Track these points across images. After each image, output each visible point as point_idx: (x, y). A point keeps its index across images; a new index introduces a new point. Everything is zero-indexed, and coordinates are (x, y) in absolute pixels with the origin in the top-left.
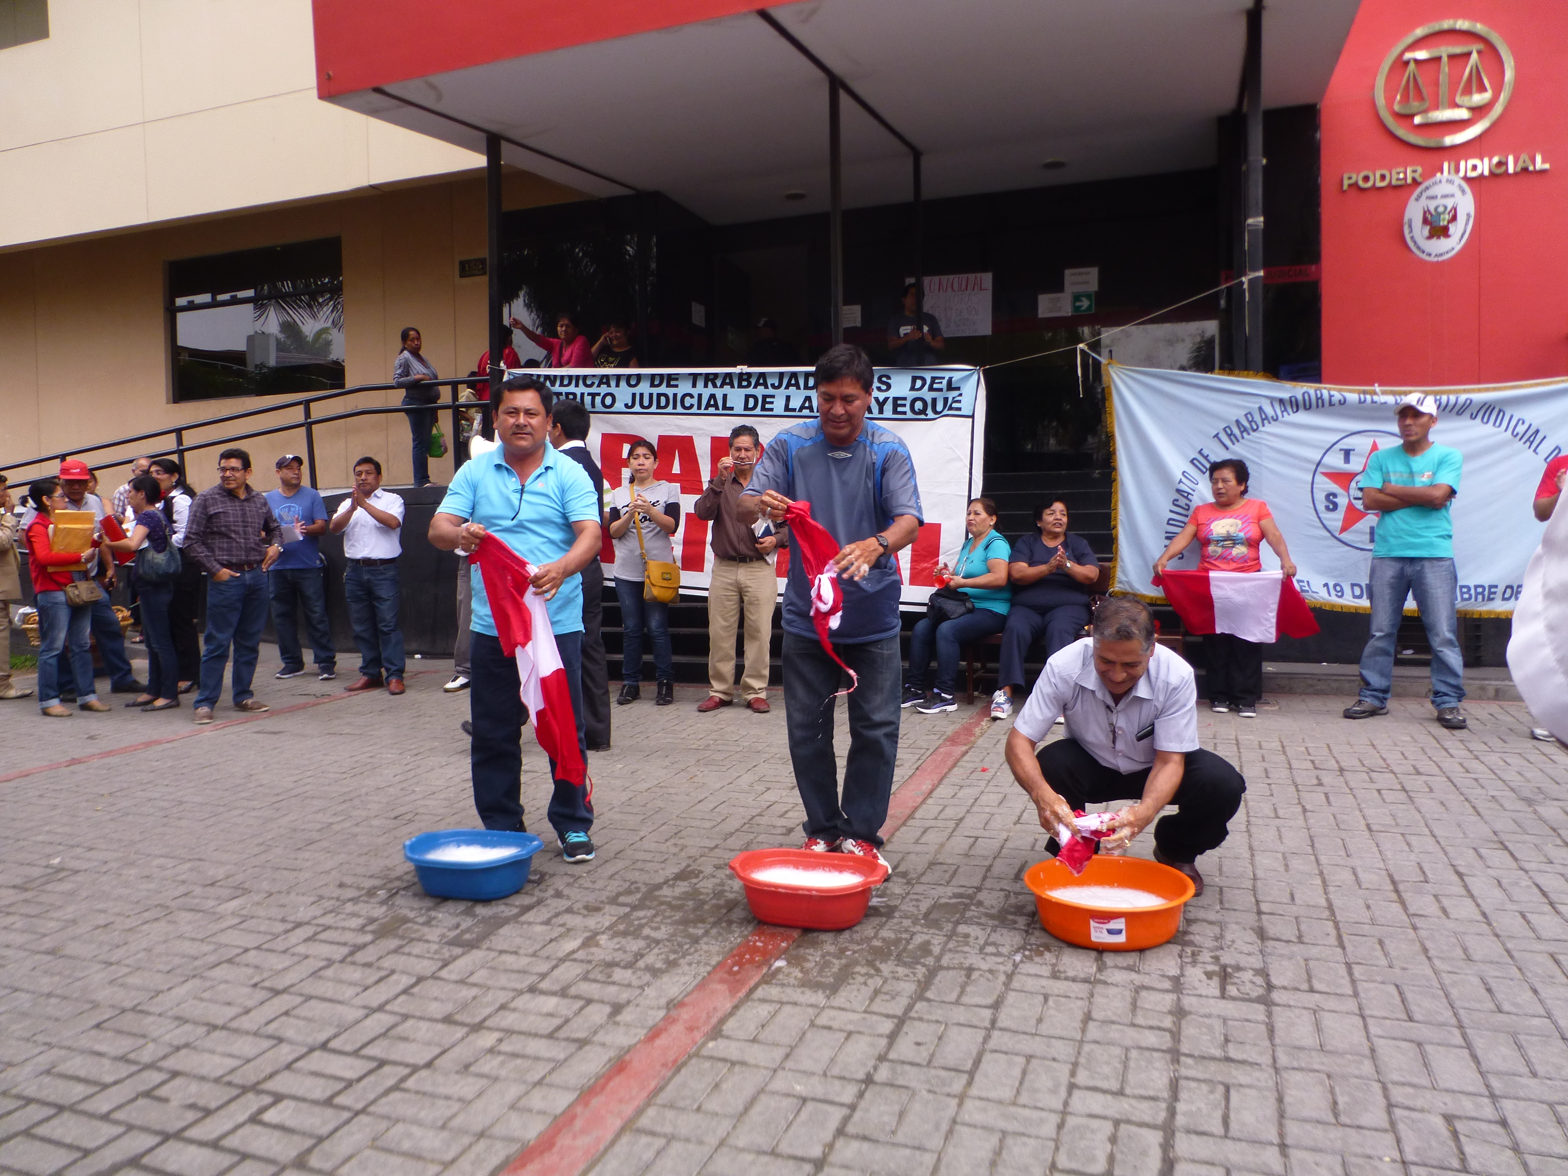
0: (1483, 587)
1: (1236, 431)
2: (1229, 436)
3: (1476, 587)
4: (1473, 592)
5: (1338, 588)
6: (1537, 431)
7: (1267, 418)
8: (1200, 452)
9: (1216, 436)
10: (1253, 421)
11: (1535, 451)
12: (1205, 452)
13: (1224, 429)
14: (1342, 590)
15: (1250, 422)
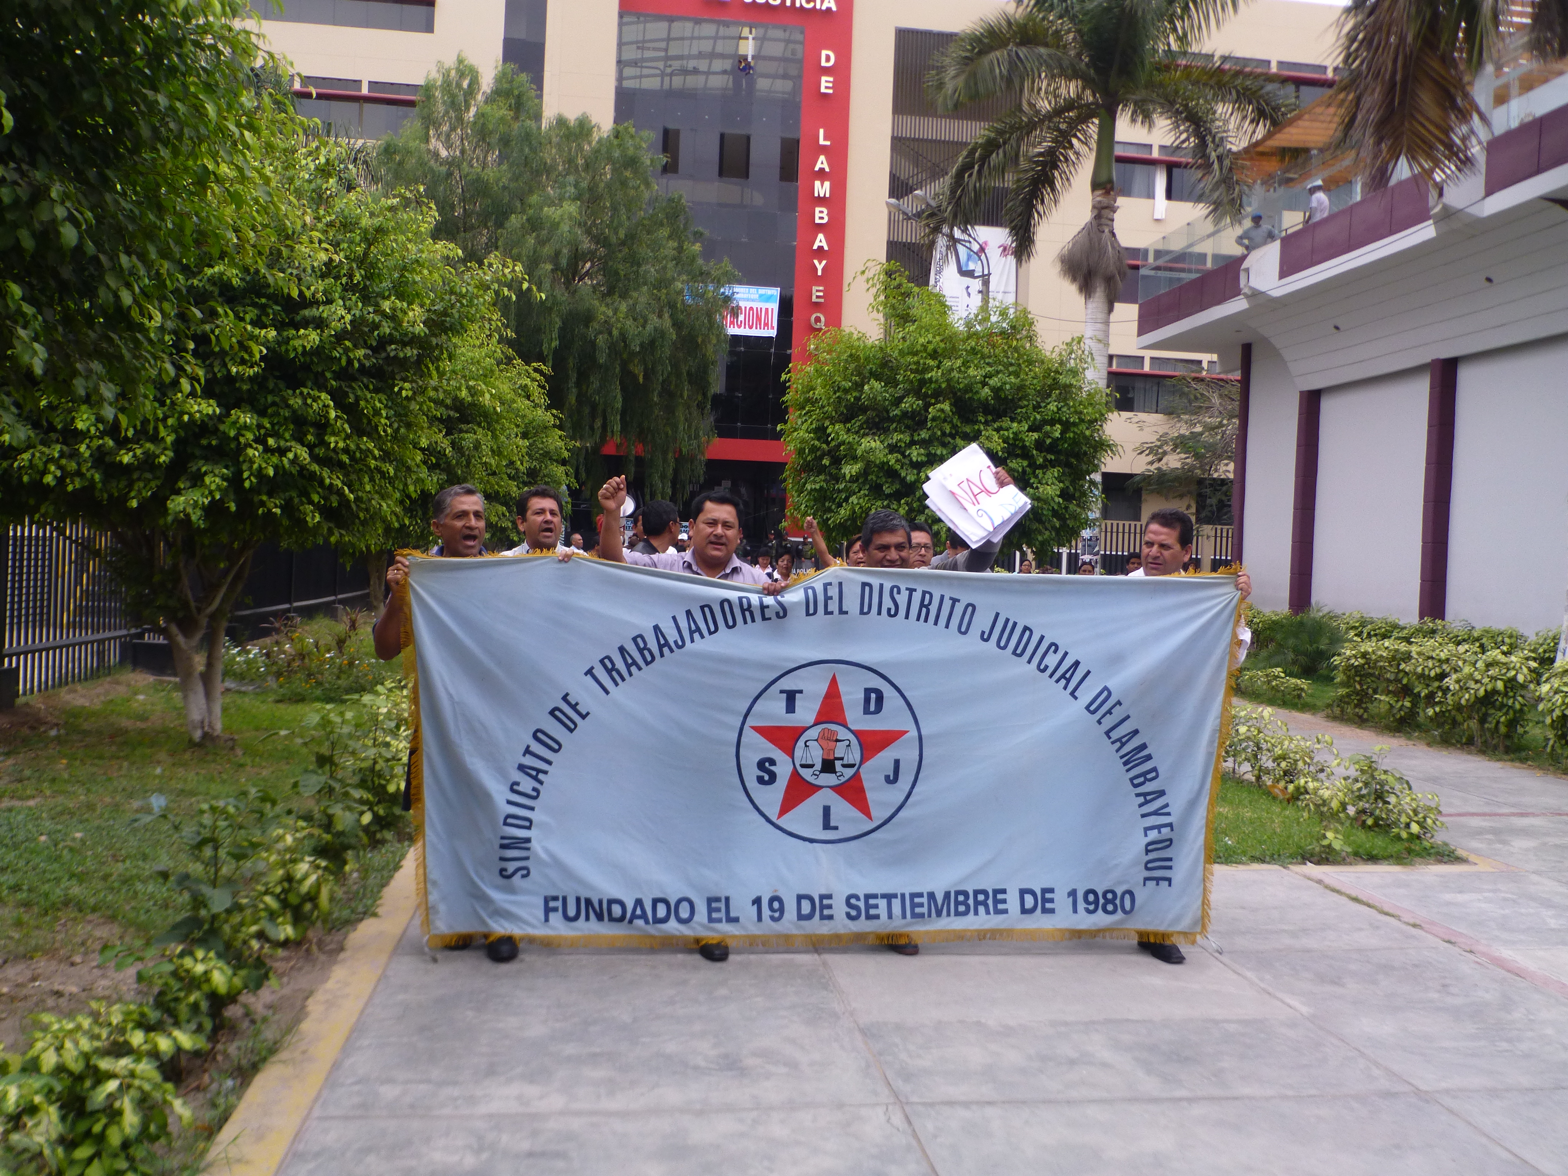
0: (985, 892)
1: (620, 665)
2: (609, 671)
3: (976, 892)
4: (971, 902)
5: (776, 905)
6: (1077, 664)
7: (667, 644)
8: (565, 698)
9: (590, 672)
10: (645, 648)
11: (1072, 694)
12: (572, 699)
13: (602, 661)
14: (782, 910)
15: (641, 651)
